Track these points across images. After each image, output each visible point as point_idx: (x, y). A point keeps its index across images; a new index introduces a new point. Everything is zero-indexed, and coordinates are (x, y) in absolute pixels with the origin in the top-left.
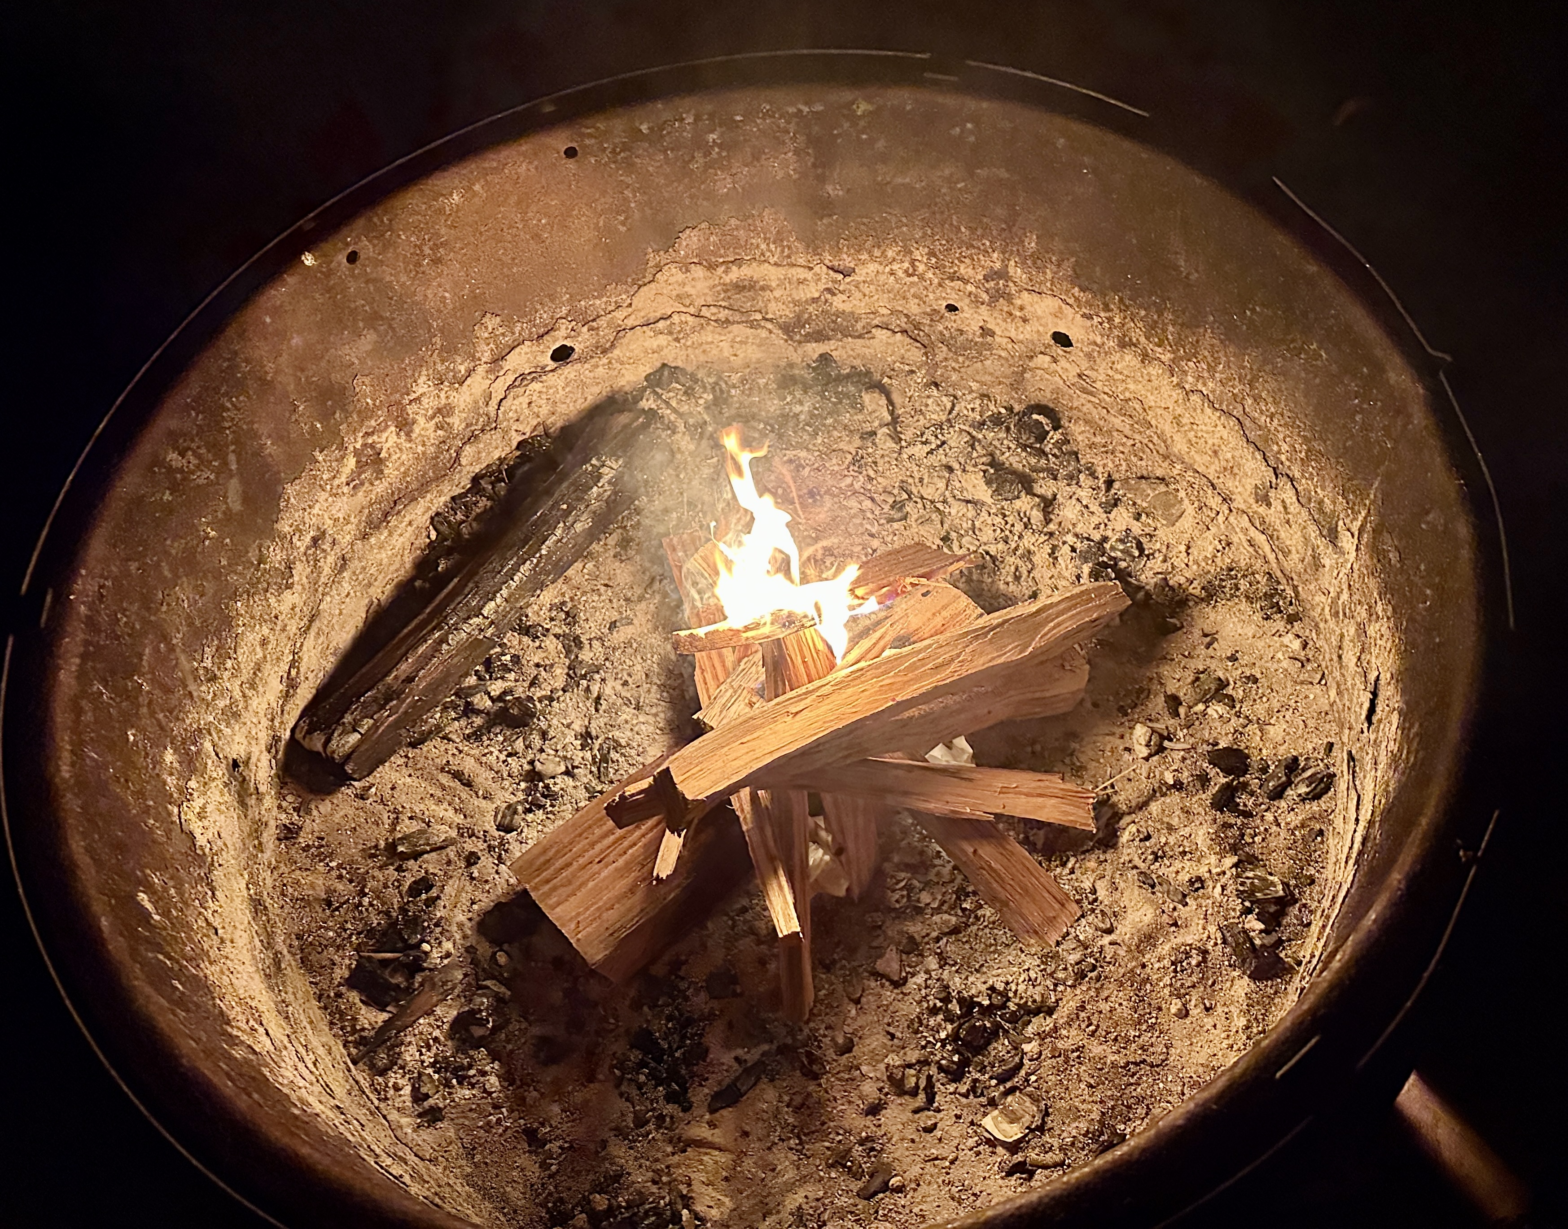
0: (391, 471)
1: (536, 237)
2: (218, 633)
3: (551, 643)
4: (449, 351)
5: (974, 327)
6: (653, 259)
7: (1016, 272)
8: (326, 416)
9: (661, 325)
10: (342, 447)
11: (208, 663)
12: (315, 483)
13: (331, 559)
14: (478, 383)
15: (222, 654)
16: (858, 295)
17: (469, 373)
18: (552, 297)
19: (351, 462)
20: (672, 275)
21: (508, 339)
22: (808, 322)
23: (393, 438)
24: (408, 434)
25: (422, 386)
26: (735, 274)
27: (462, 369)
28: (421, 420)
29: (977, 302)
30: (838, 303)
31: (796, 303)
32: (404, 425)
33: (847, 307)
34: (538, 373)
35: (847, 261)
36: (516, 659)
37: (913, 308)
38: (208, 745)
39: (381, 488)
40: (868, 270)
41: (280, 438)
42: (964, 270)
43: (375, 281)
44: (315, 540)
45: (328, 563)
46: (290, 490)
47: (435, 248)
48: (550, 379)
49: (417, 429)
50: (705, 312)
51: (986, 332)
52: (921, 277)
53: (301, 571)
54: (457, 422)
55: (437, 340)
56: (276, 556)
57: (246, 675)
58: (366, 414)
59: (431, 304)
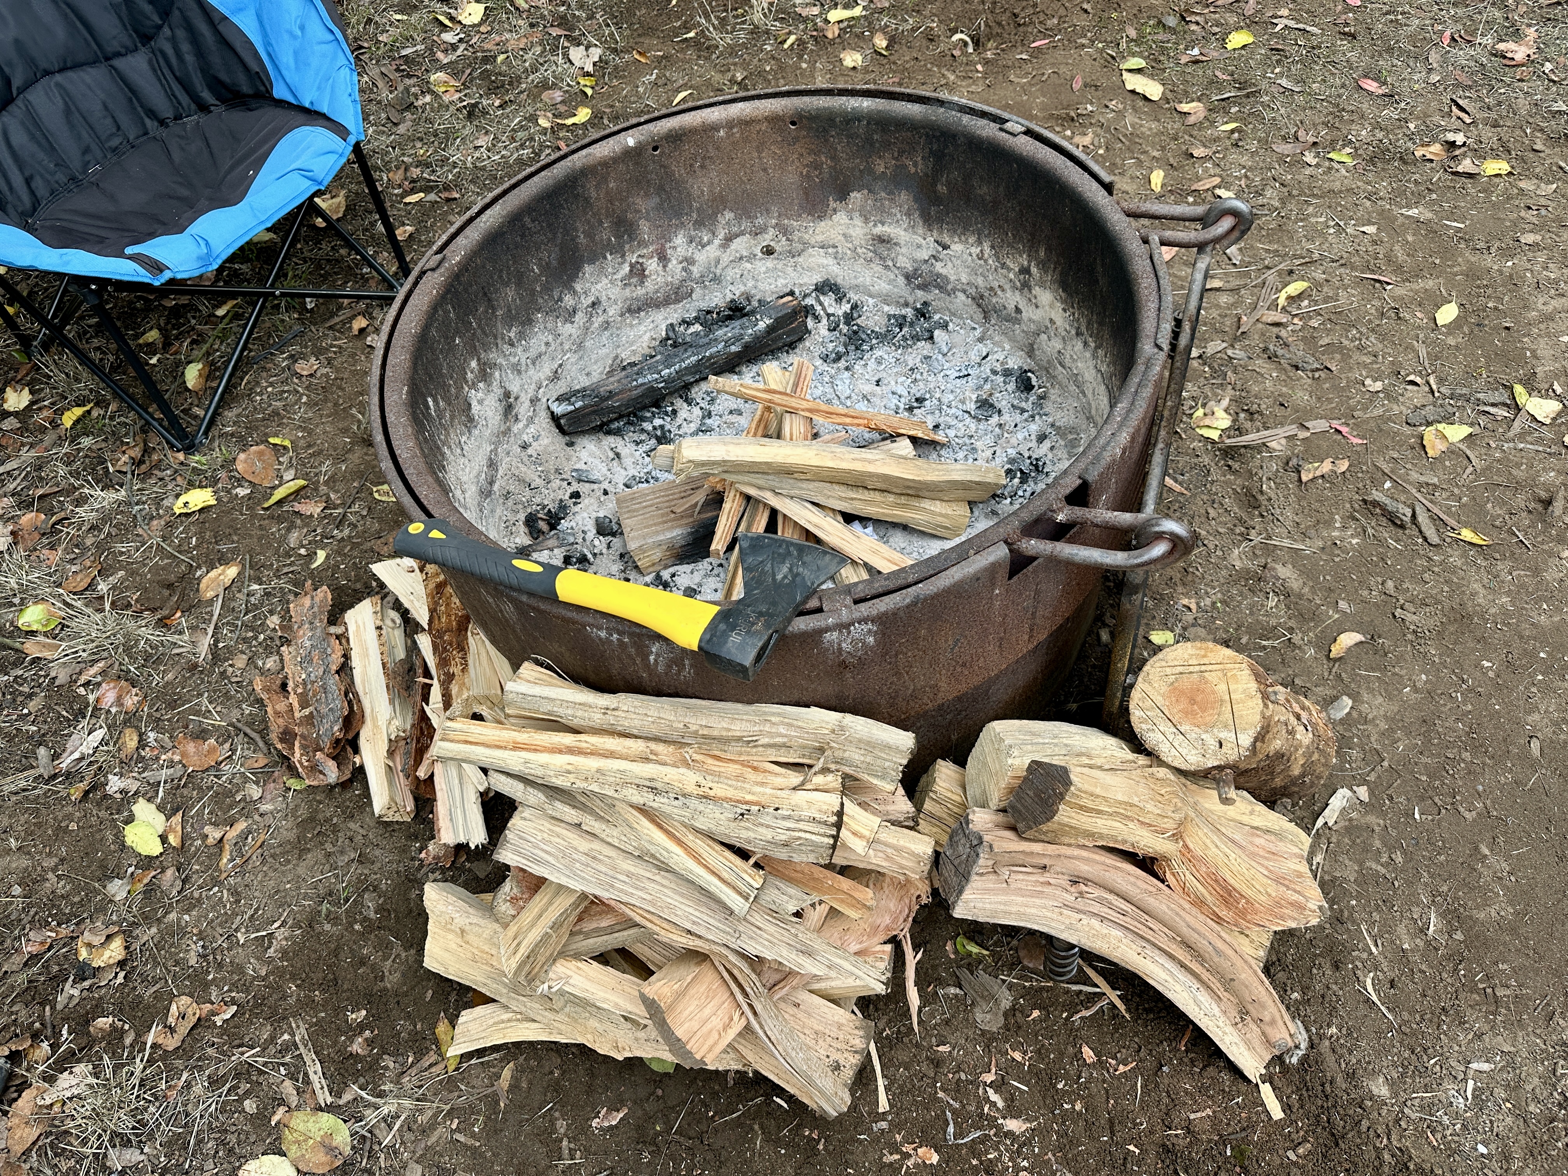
0: (649, 285)
1: (765, 170)
2: (523, 324)
3: (697, 411)
4: (699, 224)
5: (1011, 307)
6: (833, 204)
7: (1034, 270)
8: (619, 237)
9: (830, 250)
10: (623, 256)
11: (512, 335)
12: (602, 272)
13: (600, 319)
14: (712, 251)
15: (522, 336)
16: (950, 264)
17: (709, 243)
18: (768, 211)
19: (626, 269)
20: (841, 218)
21: (735, 229)
22: (920, 276)
23: (655, 265)
24: (664, 267)
25: (680, 240)
26: (879, 230)
27: (706, 239)
28: (674, 262)
29: (1014, 288)
30: (939, 267)
31: (915, 261)
32: (663, 259)
33: (943, 271)
34: (751, 257)
35: (946, 239)
36: (674, 412)
37: (980, 281)
38: (497, 374)
39: (640, 292)
40: (957, 247)
41: (590, 235)
42: (1009, 263)
43: (665, 167)
44: (594, 304)
45: (598, 321)
46: (588, 269)
47: (704, 158)
48: (759, 264)
49: (670, 266)
50: (859, 250)
51: (1018, 310)
52: (986, 261)
53: (579, 317)
54: (696, 270)
55: (695, 215)
56: (568, 300)
57: (533, 353)
58: (643, 244)
59: (696, 192)
